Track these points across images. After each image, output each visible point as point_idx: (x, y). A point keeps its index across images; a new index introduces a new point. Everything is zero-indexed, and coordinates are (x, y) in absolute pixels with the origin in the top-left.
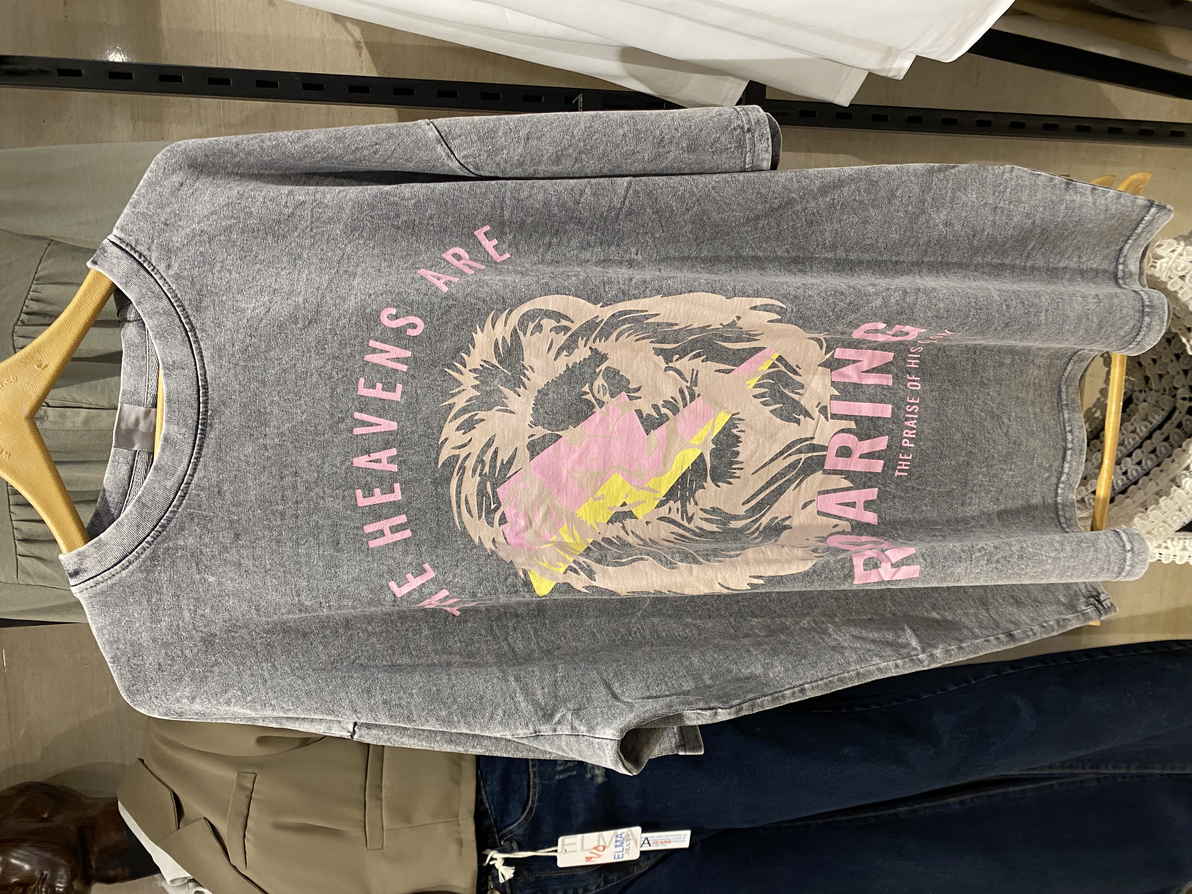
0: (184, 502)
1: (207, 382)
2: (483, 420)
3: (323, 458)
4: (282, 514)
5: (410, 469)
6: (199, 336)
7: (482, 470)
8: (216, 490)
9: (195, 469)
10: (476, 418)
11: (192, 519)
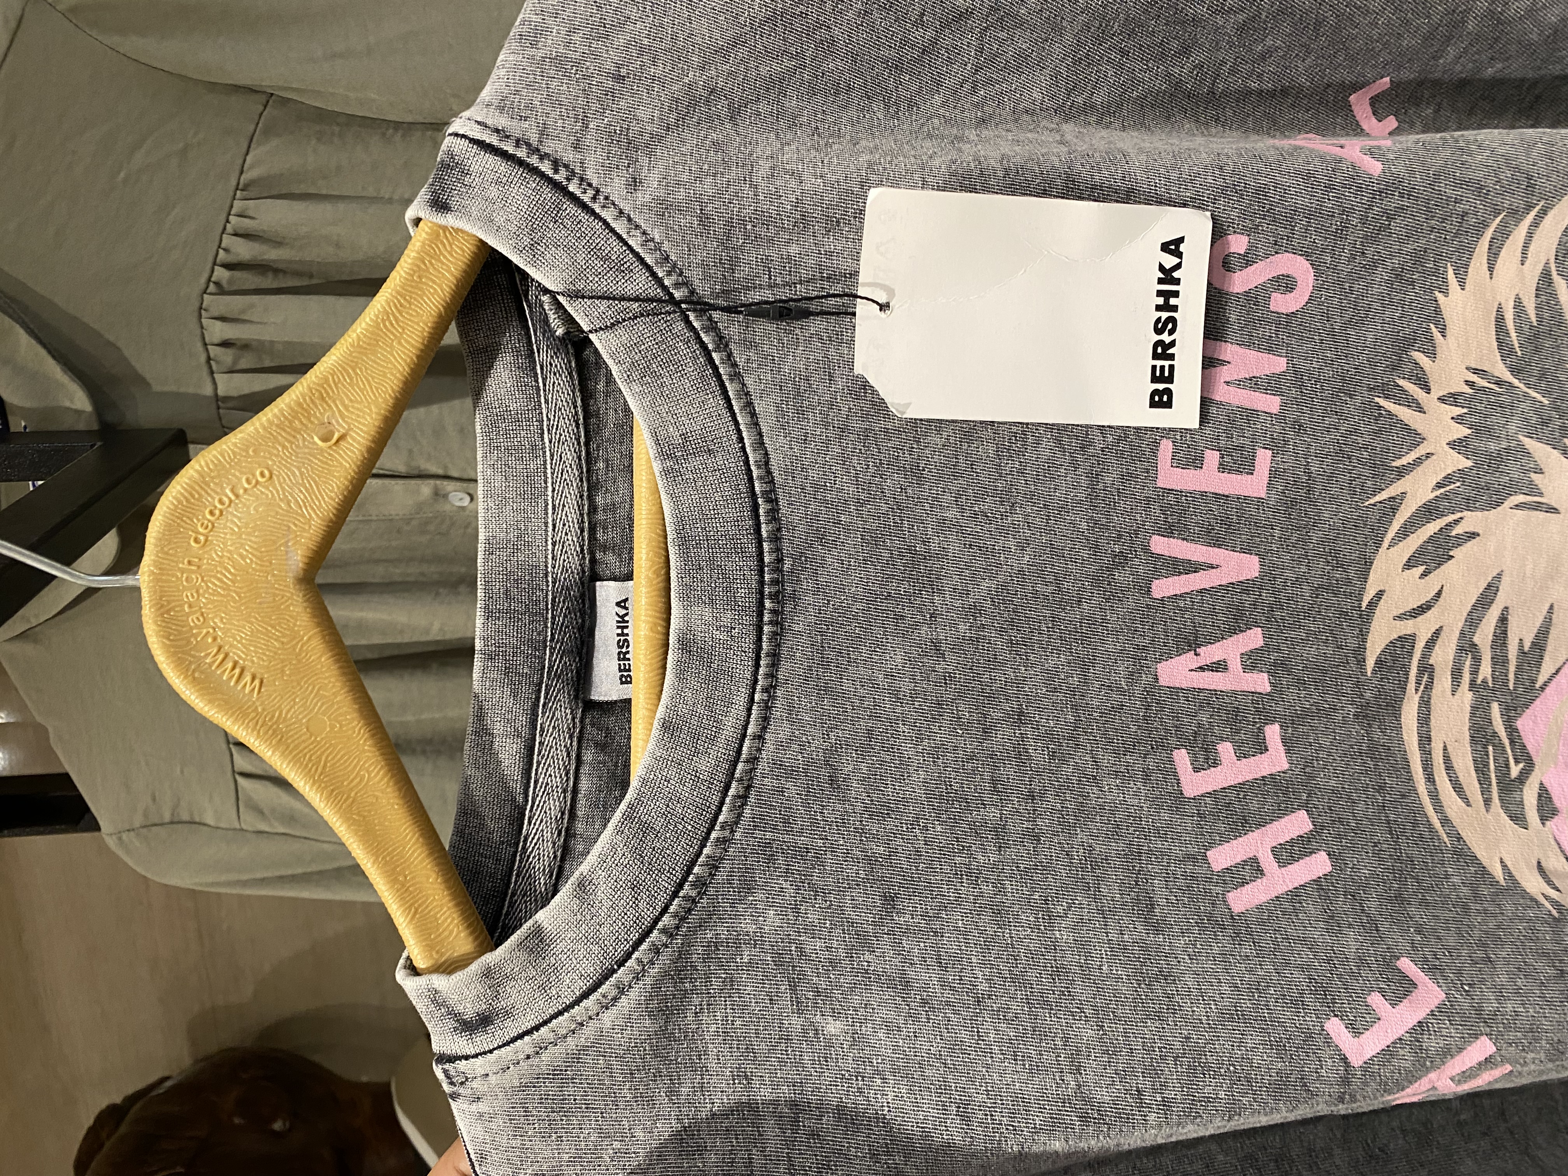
0: (747, 811)
1: (772, 482)
2: (1473, 535)
3: (1084, 668)
4: (999, 831)
5: (1300, 683)
6: (740, 360)
7: (1475, 672)
8: (825, 772)
9: (765, 720)
10: (1458, 530)
11: (771, 859)
